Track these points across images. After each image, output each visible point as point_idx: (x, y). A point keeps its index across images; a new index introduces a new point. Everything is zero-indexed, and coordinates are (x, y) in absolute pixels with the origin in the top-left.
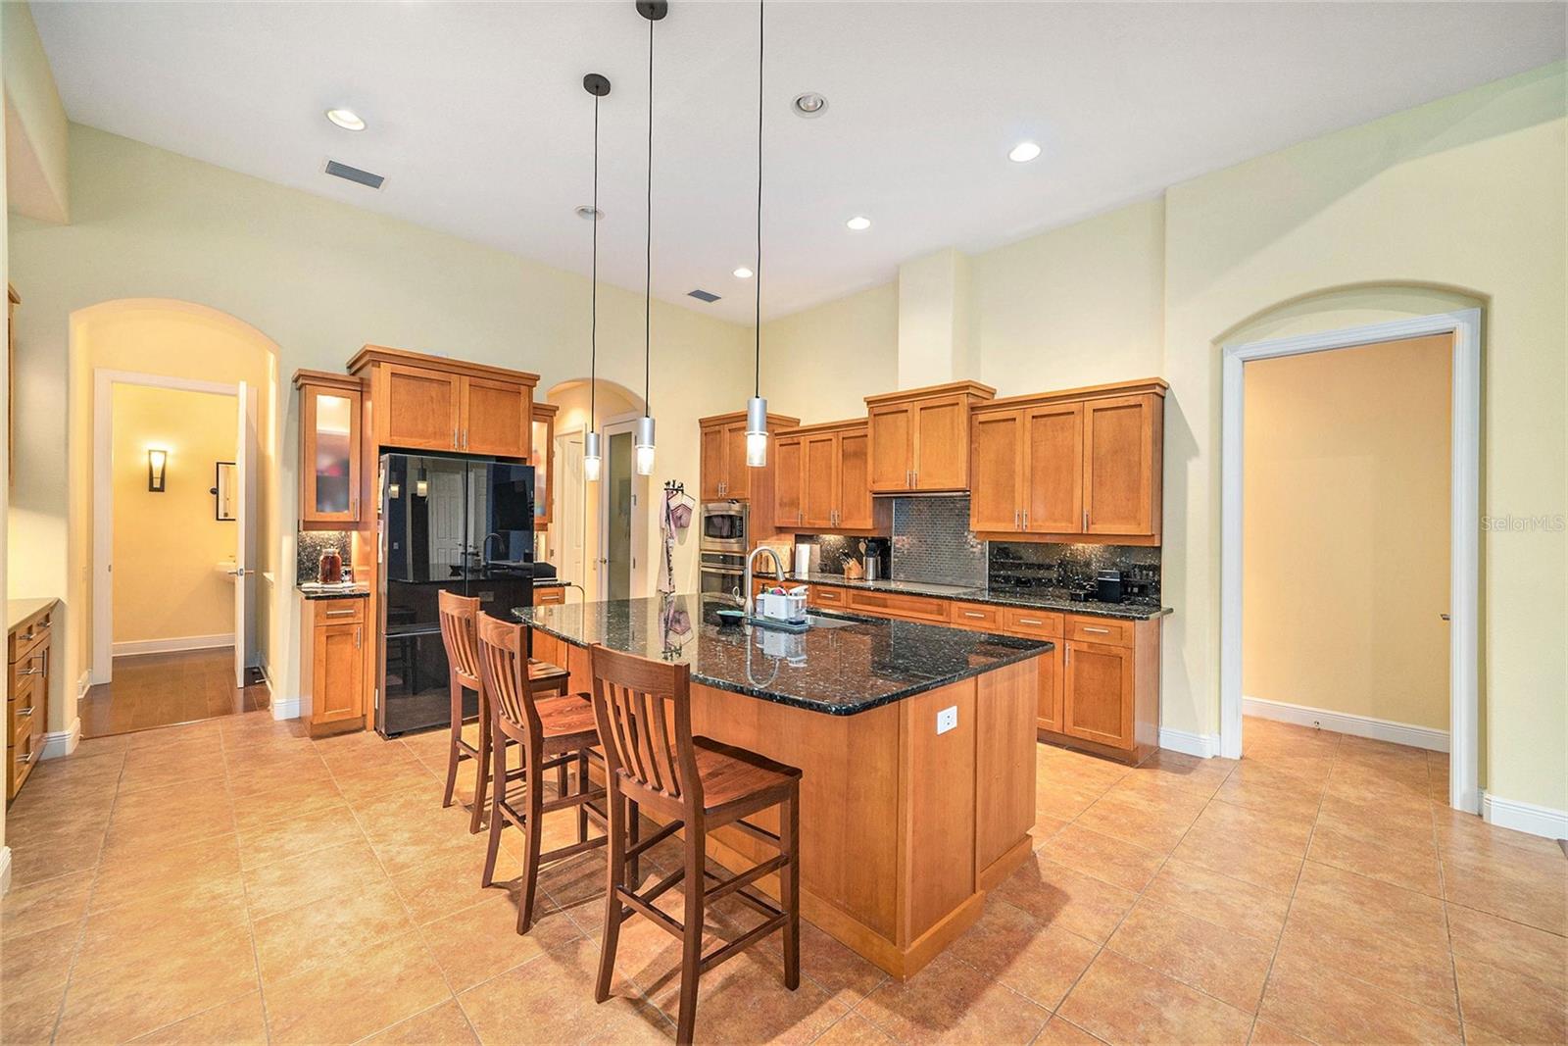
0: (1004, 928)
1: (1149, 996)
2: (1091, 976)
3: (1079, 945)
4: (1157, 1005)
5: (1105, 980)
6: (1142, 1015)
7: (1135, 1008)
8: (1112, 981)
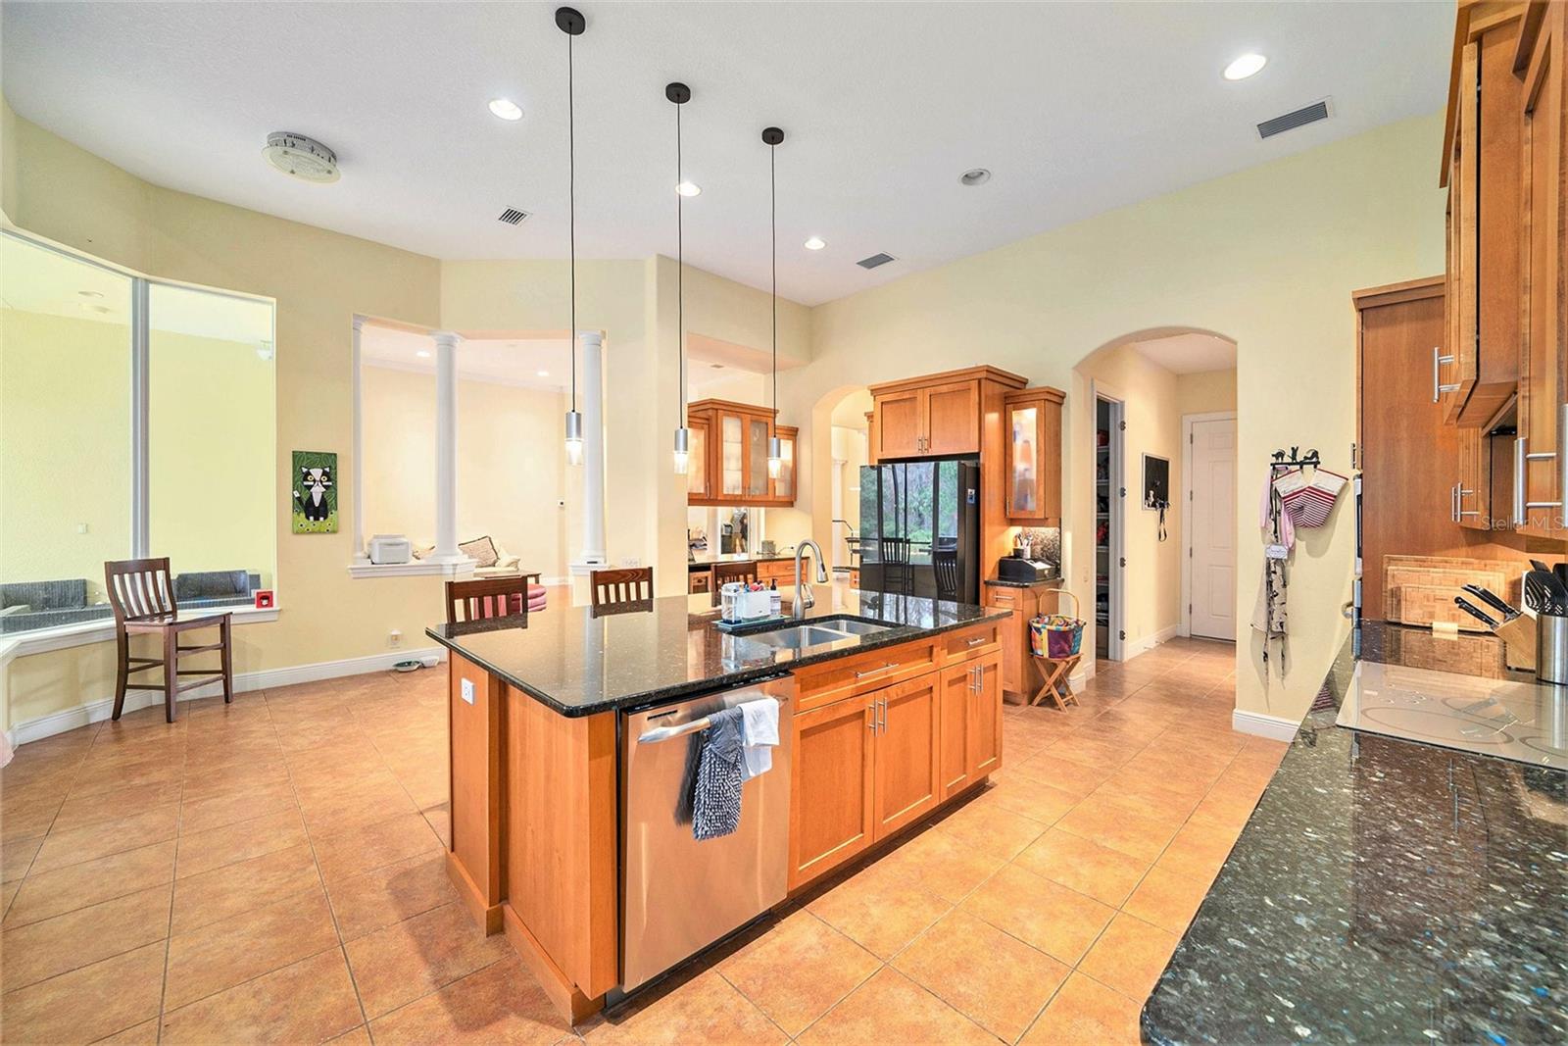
0: (459, 947)
1: (280, 1028)
2: (347, 988)
3: (387, 1000)
4: (267, 1028)
5: (333, 999)
6: (273, 1008)
7: (286, 1006)
8: (325, 1005)
